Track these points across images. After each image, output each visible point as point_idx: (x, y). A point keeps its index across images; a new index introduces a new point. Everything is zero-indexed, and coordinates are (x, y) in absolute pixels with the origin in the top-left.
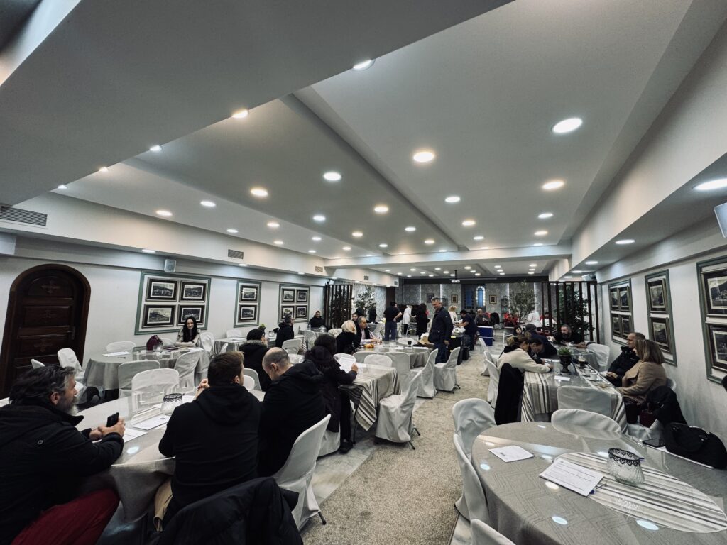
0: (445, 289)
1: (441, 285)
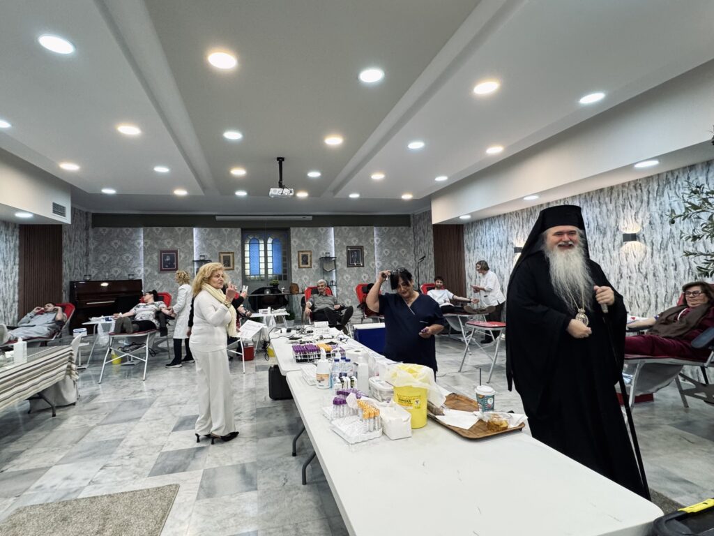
0: (204, 240)
1: (195, 231)
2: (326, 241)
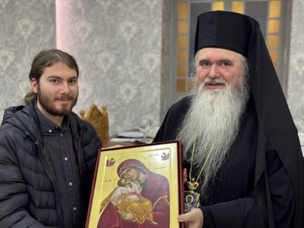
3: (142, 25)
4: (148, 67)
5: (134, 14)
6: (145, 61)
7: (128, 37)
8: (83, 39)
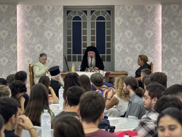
0: (26, 18)
2: (153, 20)
3: (54, 33)
4: (58, 50)
5: (51, 28)
6: (56, 48)
7: (49, 38)
8: (28, 39)
